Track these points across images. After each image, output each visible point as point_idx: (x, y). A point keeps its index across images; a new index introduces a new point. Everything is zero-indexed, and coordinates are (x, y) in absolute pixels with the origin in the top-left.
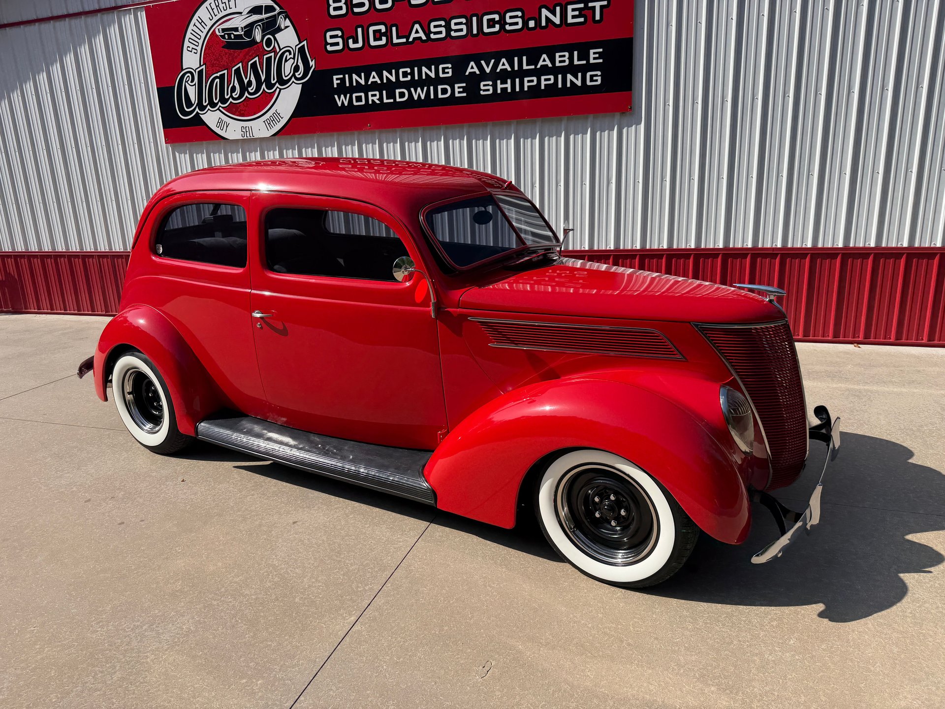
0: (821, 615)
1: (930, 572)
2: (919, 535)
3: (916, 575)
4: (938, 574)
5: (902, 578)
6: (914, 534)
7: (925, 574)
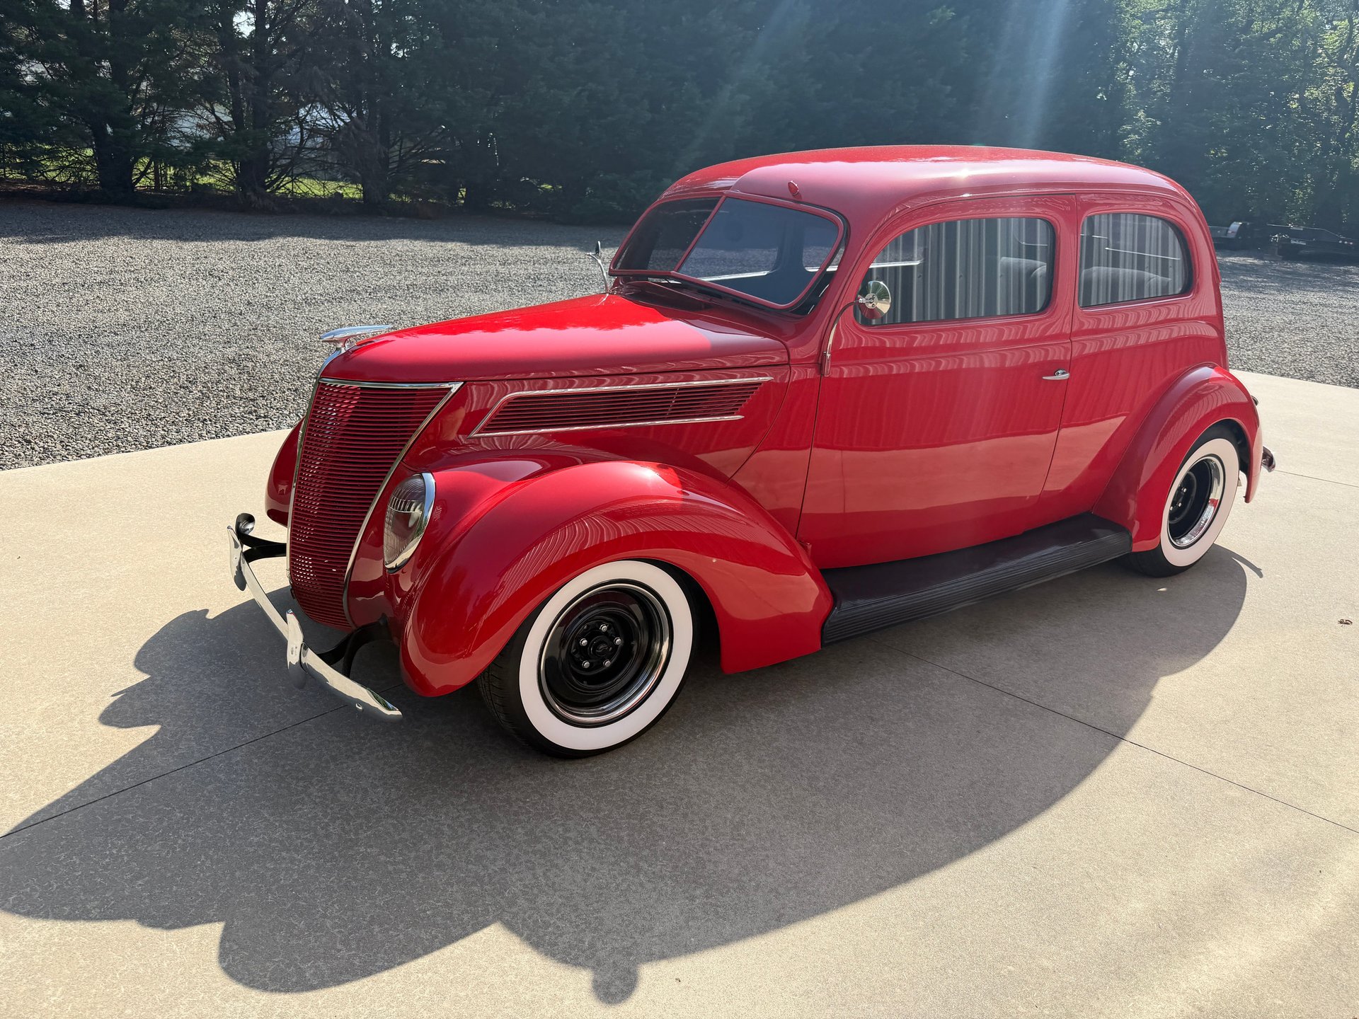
0: (206, 611)
1: (113, 696)
2: (142, 739)
3: (130, 684)
4: (103, 697)
5: (144, 674)
6: (149, 737)
7: (119, 690)
